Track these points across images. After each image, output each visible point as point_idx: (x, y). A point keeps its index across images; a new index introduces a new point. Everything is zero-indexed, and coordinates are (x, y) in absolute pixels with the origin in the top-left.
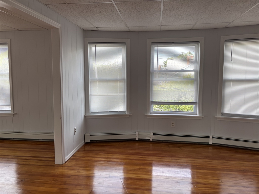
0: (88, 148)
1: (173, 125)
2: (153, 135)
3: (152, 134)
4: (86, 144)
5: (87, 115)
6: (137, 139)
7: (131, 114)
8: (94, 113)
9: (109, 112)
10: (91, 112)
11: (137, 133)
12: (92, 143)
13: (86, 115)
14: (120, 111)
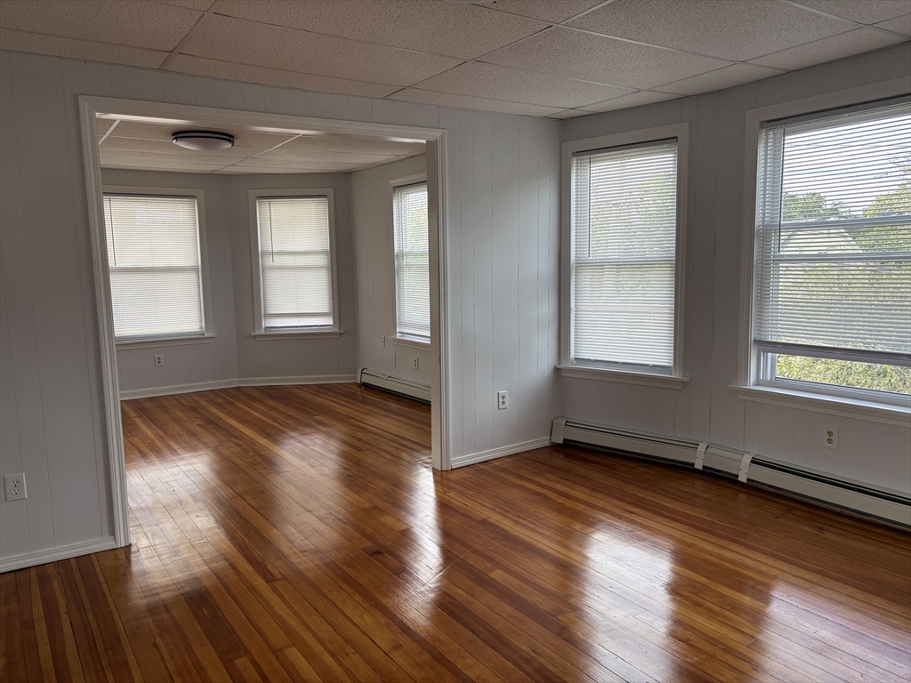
0: (559, 461)
1: (830, 441)
2: (752, 462)
3: (747, 459)
4: (555, 447)
5: (563, 366)
6: (699, 466)
7: (686, 379)
8: (583, 362)
9: (624, 363)
10: (576, 359)
11: (702, 447)
12: (569, 449)
13: (559, 366)
14: (654, 366)
